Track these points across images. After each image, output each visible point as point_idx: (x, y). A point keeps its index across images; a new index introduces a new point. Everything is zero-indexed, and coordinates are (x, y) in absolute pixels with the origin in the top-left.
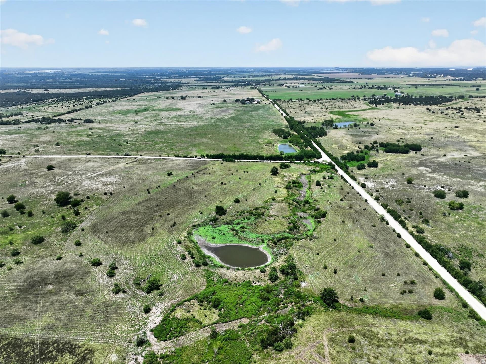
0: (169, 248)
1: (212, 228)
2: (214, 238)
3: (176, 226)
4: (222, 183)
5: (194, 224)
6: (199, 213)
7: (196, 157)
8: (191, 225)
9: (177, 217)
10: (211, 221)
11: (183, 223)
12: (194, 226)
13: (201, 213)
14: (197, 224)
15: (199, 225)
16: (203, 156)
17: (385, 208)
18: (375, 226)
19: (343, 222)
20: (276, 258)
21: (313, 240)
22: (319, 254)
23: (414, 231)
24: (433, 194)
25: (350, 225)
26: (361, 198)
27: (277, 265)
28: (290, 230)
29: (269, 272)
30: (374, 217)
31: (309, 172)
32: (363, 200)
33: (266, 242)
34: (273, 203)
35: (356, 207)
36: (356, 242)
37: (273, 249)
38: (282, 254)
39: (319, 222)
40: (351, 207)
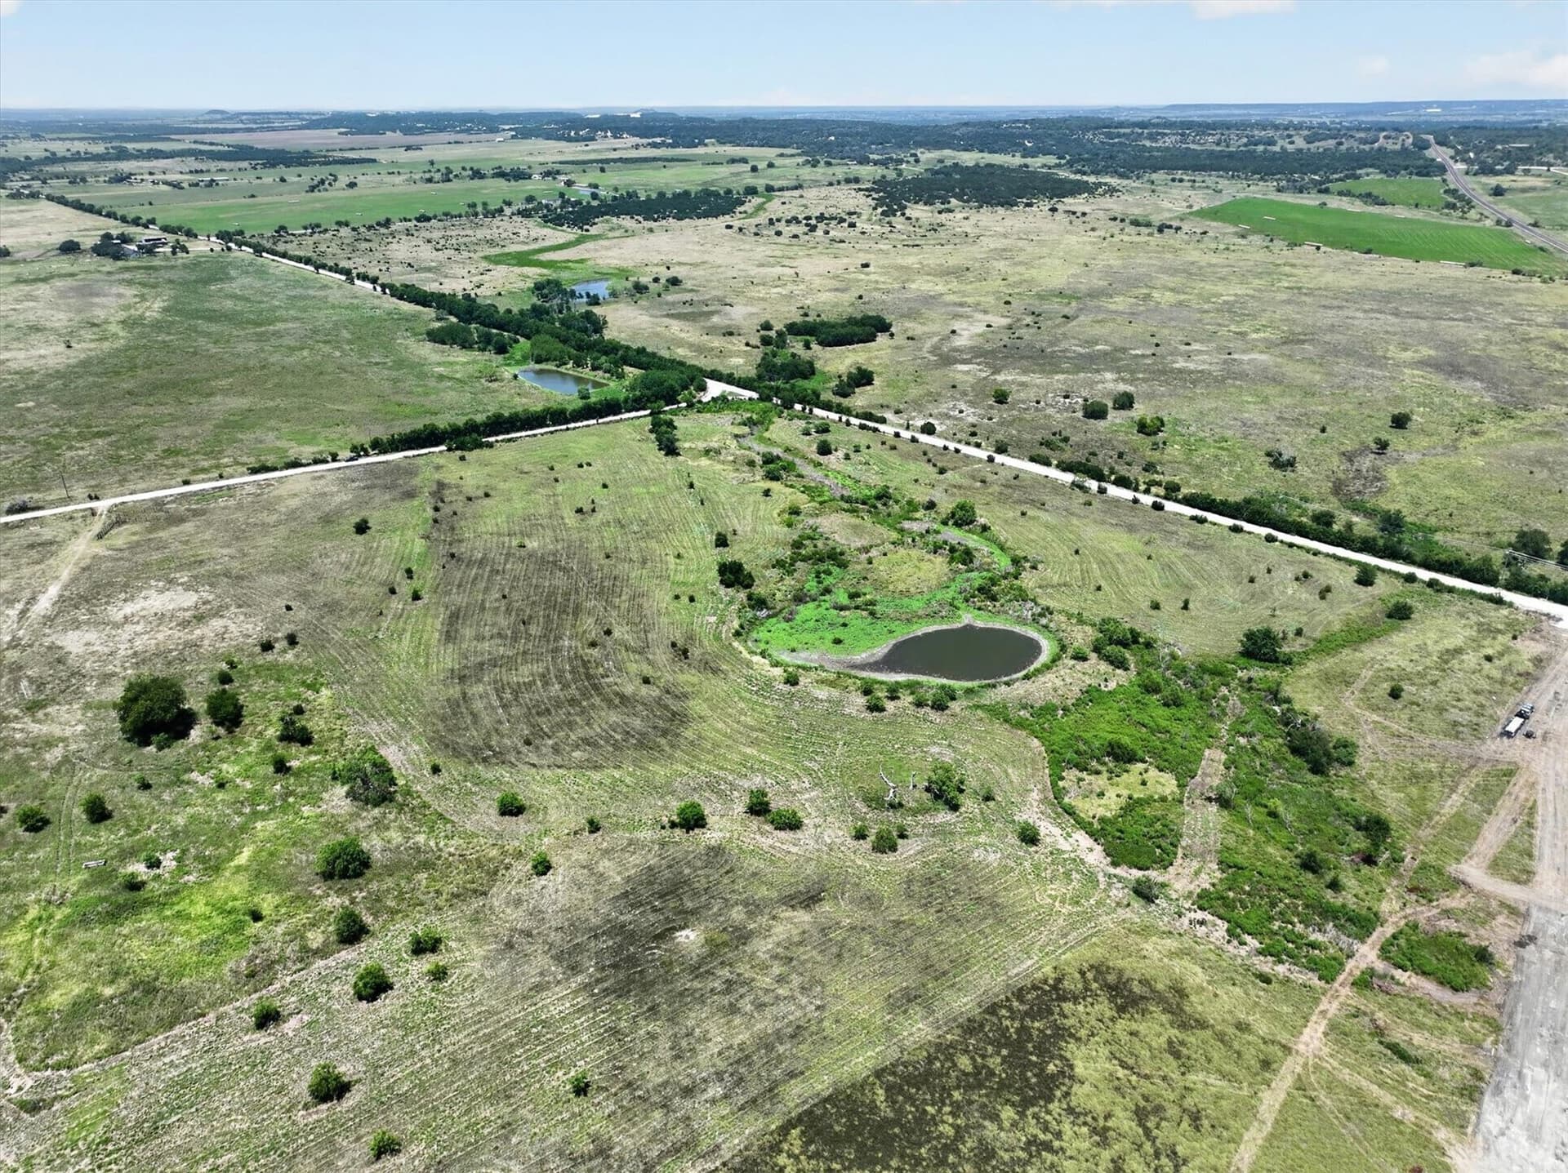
1: (786, 624)
2: (838, 641)
4: (580, 511)
5: (727, 628)
6: (685, 601)
8: (727, 633)
9: (647, 631)
10: (754, 607)
12: (738, 634)
13: (691, 600)
14: (735, 626)
15: (741, 627)
17: (1047, 464)
18: (1090, 504)
19: (1023, 514)
20: (1046, 627)
21: (1040, 566)
22: (1099, 588)
23: (1162, 491)
24: (1080, 414)
25: (1044, 516)
26: (967, 456)
27: (1079, 636)
28: (964, 563)
29: (1094, 655)
30: (1056, 487)
31: (746, 430)
32: (980, 461)
33: (963, 606)
34: (811, 521)
35: (990, 478)
36: (1114, 544)
37: (1006, 612)
38: (1042, 615)
39: (985, 528)
40: (983, 481)
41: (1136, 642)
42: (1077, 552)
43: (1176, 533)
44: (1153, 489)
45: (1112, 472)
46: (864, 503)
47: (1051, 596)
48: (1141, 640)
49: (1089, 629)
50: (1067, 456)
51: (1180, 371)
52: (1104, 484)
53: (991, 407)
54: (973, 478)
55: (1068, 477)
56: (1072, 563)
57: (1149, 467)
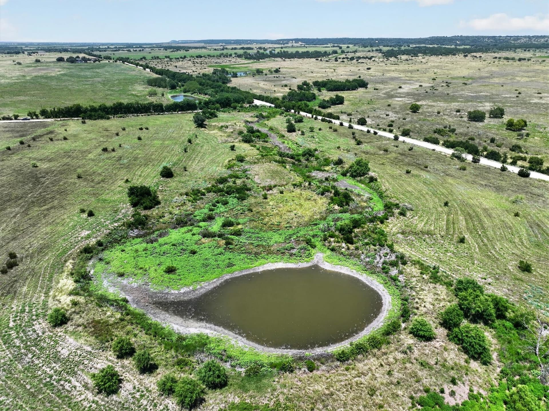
0: (19, 358)
1: (144, 245)
2: (170, 270)
3: (21, 267)
4: (105, 150)
5: (83, 244)
6: (85, 215)
7: (16, 117)
8: (77, 249)
9: (14, 239)
10: (130, 226)
11: (41, 250)
12: (87, 250)
13: (91, 214)
14: (93, 242)
15: (100, 244)
16: (32, 115)
17: (436, 142)
18: (464, 169)
19: (408, 172)
20: (394, 279)
21: (408, 214)
22: (462, 241)
23: (527, 164)
24: (466, 119)
25: (424, 175)
26: (381, 137)
27: (429, 298)
28: (341, 205)
29: (441, 332)
30: (440, 158)
31: (256, 119)
32: (389, 139)
33: (318, 244)
34: (247, 167)
35: (391, 148)
36: (481, 200)
37: (358, 256)
38: (394, 264)
39: (372, 179)
40: (386, 151)
41: (501, 316)
42: (446, 204)
43: (542, 196)
44: (519, 163)
45: (485, 149)
46: (292, 157)
47: (411, 245)
48: (510, 314)
49: (442, 290)
50: (453, 138)
51: (535, 103)
52: (476, 157)
53: (408, 114)
54: (380, 148)
55: (450, 152)
56: (439, 214)
57: (515, 148)
